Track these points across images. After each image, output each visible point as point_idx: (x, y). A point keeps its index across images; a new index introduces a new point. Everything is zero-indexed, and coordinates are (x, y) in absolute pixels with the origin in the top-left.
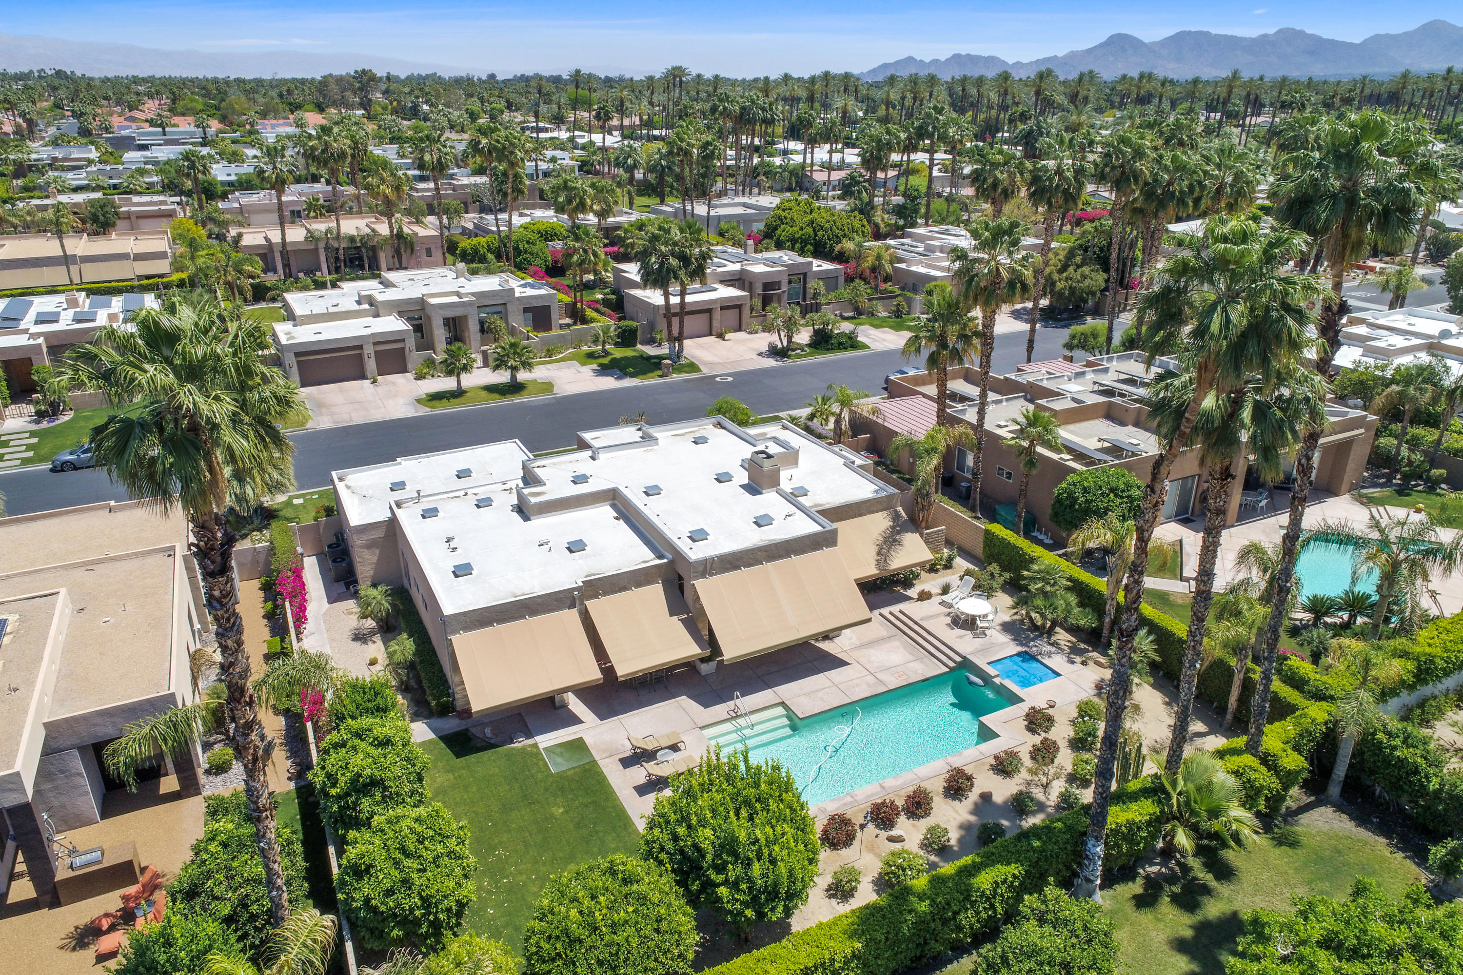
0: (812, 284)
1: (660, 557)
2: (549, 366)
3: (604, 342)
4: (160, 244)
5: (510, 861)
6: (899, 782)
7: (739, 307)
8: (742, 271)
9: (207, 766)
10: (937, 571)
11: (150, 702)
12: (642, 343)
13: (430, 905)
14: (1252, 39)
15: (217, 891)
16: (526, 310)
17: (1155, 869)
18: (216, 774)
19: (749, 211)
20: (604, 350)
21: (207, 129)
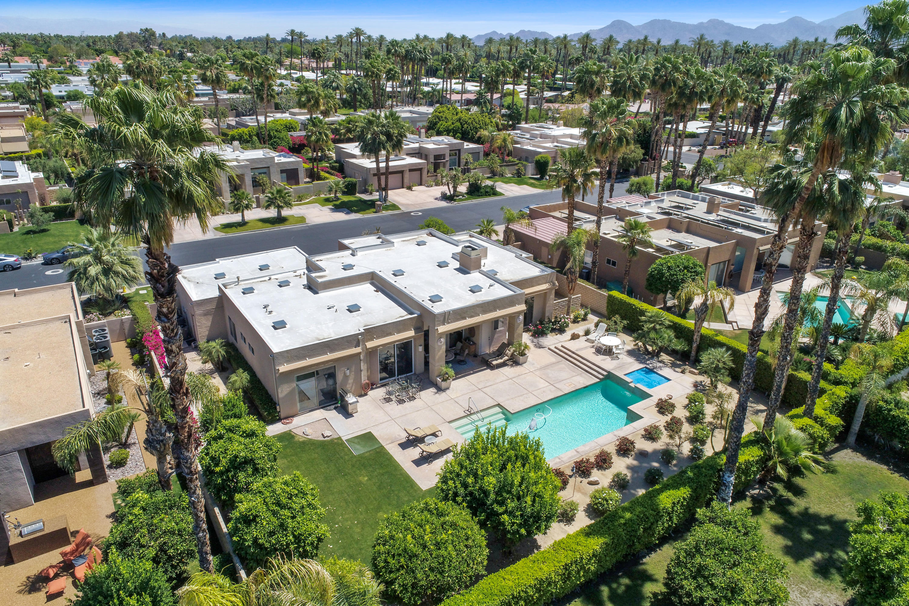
0: (464, 157)
1: (411, 313)
2: (300, 207)
3: (336, 191)
4: (19, 132)
5: (338, 513)
6: (587, 448)
7: (420, 170)
8: (420, 148)
9: (109, 463)
10: (578, 322)
11: (71, 416)
12: (359, 193)
13: (300, 541)
14: (694, 25)
15: (143, 541)
16: (282, 171)
17: (756, 491)
18: (116, 468)
19: (414, 115)
20: (336, 197)
21: (41, 64)
